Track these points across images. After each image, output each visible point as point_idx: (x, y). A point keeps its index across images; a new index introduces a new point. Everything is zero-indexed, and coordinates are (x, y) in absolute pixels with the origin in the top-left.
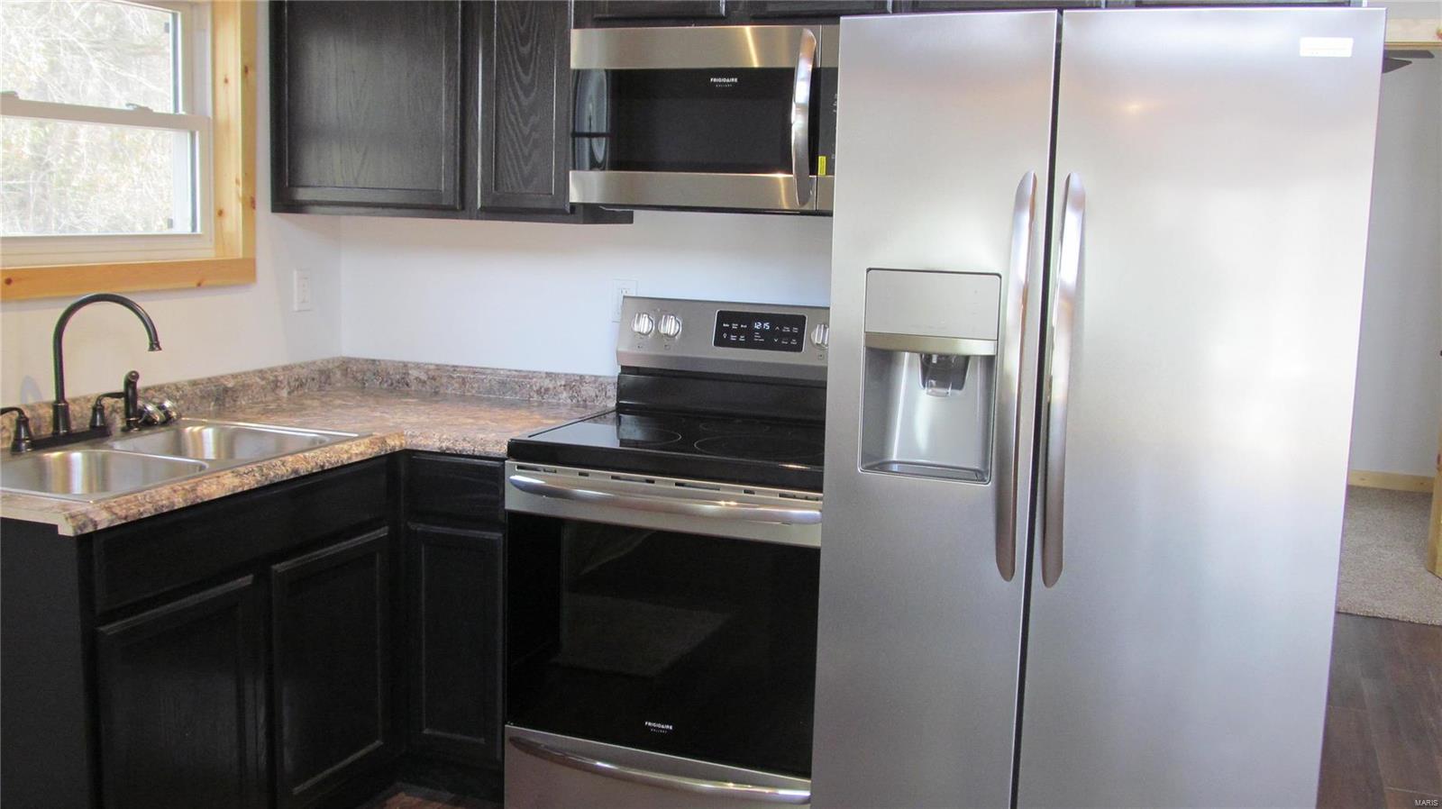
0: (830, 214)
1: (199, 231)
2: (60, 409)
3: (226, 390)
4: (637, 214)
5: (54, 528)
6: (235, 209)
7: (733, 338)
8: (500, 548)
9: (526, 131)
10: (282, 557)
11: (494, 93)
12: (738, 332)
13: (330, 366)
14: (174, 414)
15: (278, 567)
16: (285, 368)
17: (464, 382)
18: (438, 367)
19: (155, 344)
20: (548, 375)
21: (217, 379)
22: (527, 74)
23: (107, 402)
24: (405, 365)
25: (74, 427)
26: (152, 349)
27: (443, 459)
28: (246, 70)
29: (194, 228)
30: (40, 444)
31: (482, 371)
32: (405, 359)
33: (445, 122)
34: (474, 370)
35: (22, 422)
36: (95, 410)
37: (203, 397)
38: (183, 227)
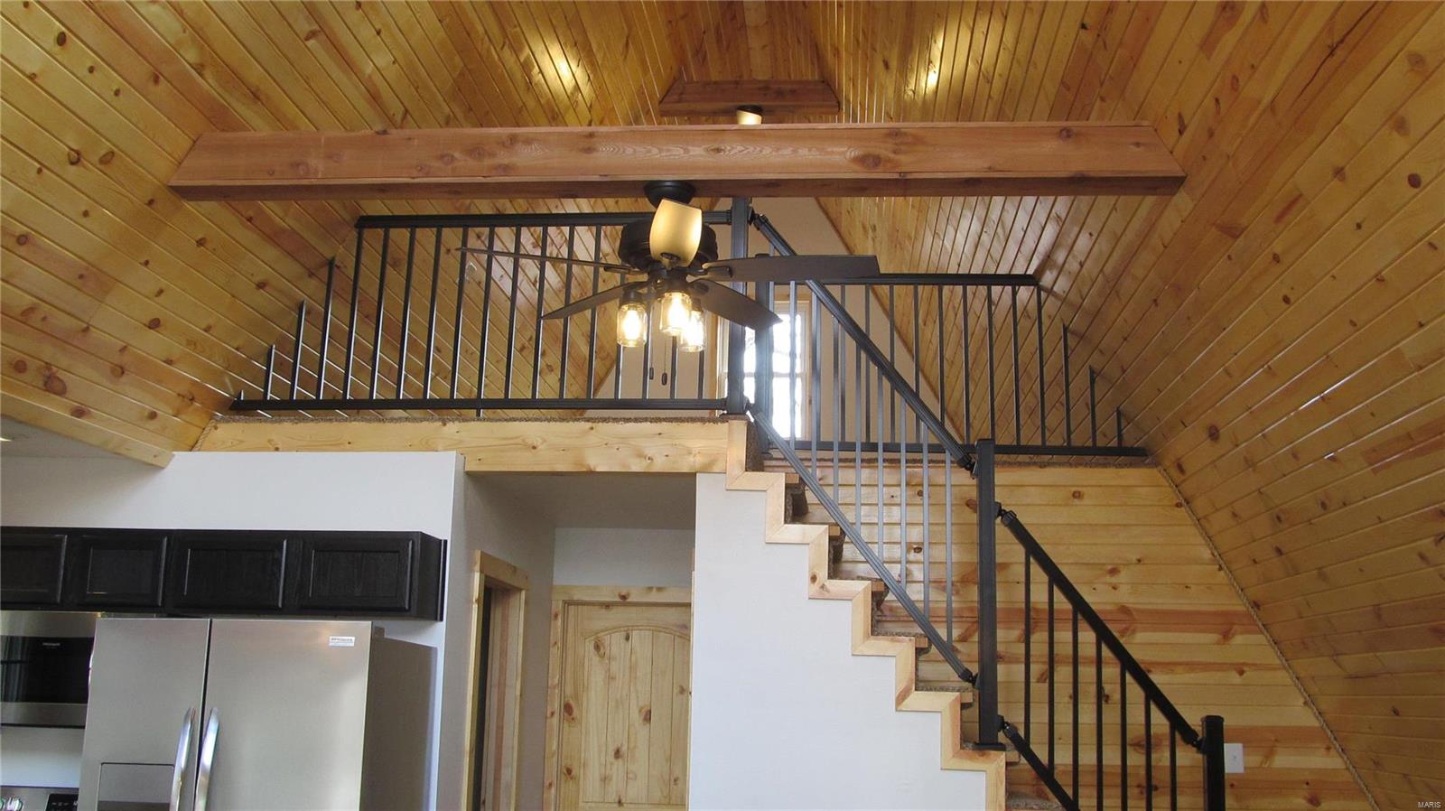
0: (83, 728)
12: (62, 808)
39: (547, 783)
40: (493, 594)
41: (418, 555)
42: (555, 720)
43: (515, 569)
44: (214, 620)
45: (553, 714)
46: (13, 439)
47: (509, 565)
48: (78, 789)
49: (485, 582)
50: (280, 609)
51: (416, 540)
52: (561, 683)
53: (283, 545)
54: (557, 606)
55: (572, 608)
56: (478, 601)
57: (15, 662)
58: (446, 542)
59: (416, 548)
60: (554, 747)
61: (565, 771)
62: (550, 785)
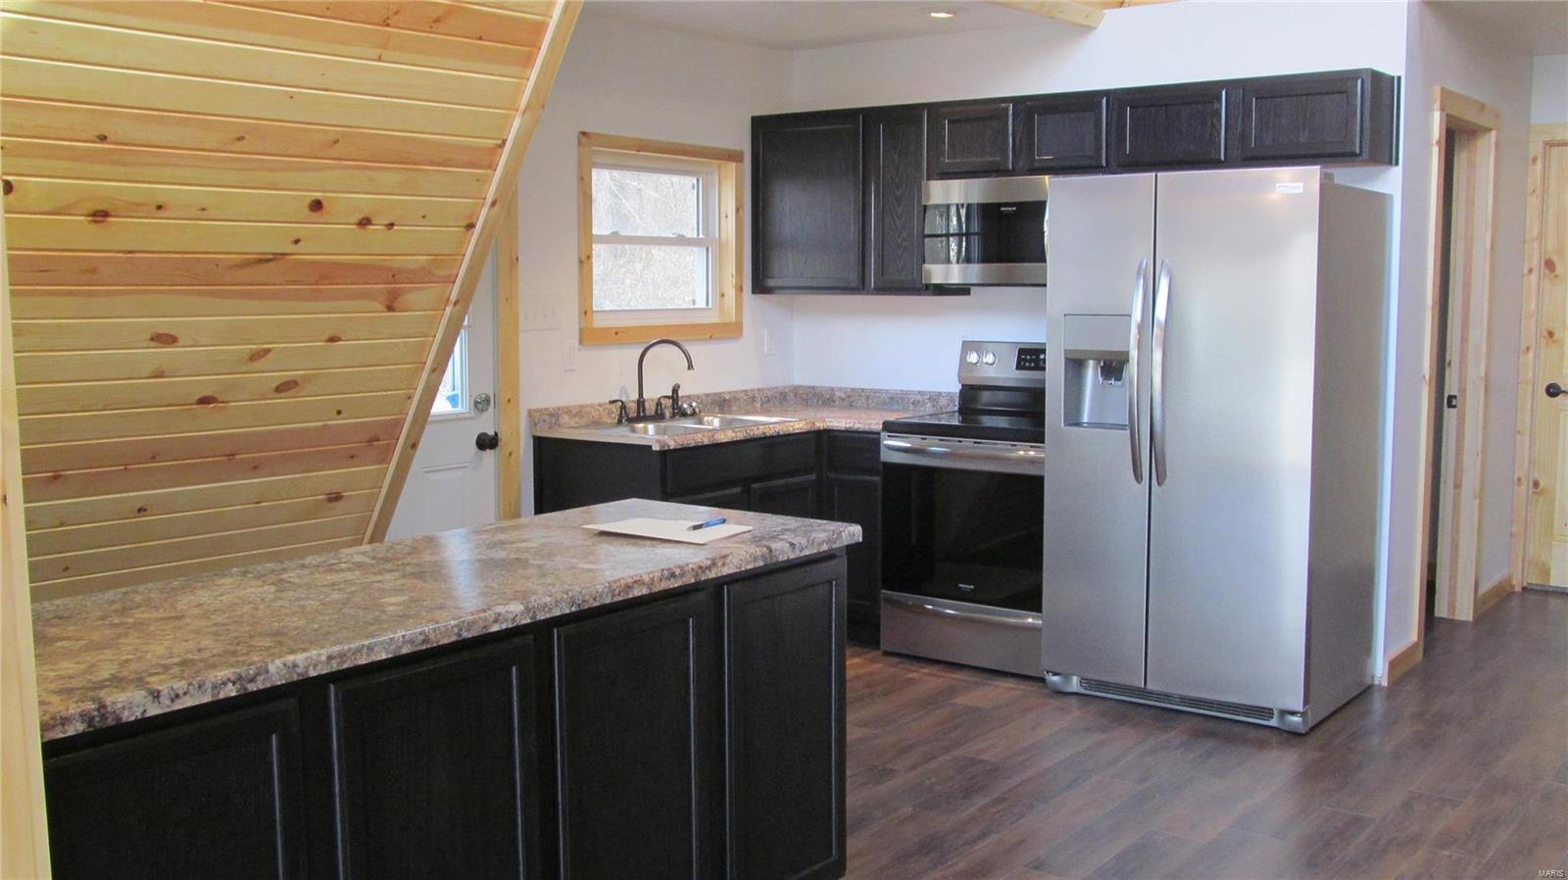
0: (1045, 285)
1: (710, 306)
2: (641, 403)
3: (725, 400)
4: (973, 289)
5: (651, 447)
6: (731, 292)
7: (1027, 364)
8: (880, 488)
9: (900, 241)
10: (756, 480)
11: (880, 217)
12: (1030, 361)
13: (787, 390)
14: (697, 410)
15: (756, 486)
16: (759, 390)
17: (868, 398)
18: (853, 390)
19: (690, 367)
20: (920, 393)
21: (720, 394)
22: (899, 206)
23: (663, 401)
24: (833, 389)
25: (647, 413)
26: (689, 368)
27: (849, 434)
28: (737, 210)
29: (707, 304)
30: (631, 420)
31: (880, 391)
32: (833, 386)
33: (853, 235)
34: (875, 391)
35: (623, 407)
36: (657, 405)
37: (712, 403)
38: (701, 304)
39: (1523, 347)
40: (1456, 136)
41: (1368, 95)
42: (1534, 278)
43: (1482, 107)
44: (1159, 174)
45: (1530, 271)
46: (955, 13)
47: (1476, 101)
48: (1045, 344)
49: (1447, 123)
50: (1223, 162)
51: (1366, 79)
52: (1541, 237)
53: (1221, 96)
54: (1535, 148)
55: (1555, 151)
56: (1439, 142)
57: (974, 234)
58: (1399, 78)
59: (1366, 88)
60: (1533, 306)
61: (1545, 333)
62: (1528, 349)
